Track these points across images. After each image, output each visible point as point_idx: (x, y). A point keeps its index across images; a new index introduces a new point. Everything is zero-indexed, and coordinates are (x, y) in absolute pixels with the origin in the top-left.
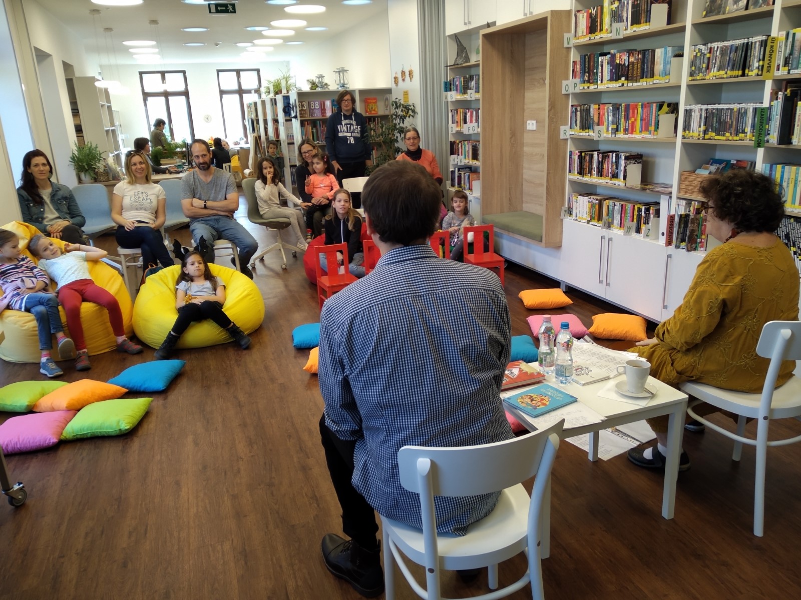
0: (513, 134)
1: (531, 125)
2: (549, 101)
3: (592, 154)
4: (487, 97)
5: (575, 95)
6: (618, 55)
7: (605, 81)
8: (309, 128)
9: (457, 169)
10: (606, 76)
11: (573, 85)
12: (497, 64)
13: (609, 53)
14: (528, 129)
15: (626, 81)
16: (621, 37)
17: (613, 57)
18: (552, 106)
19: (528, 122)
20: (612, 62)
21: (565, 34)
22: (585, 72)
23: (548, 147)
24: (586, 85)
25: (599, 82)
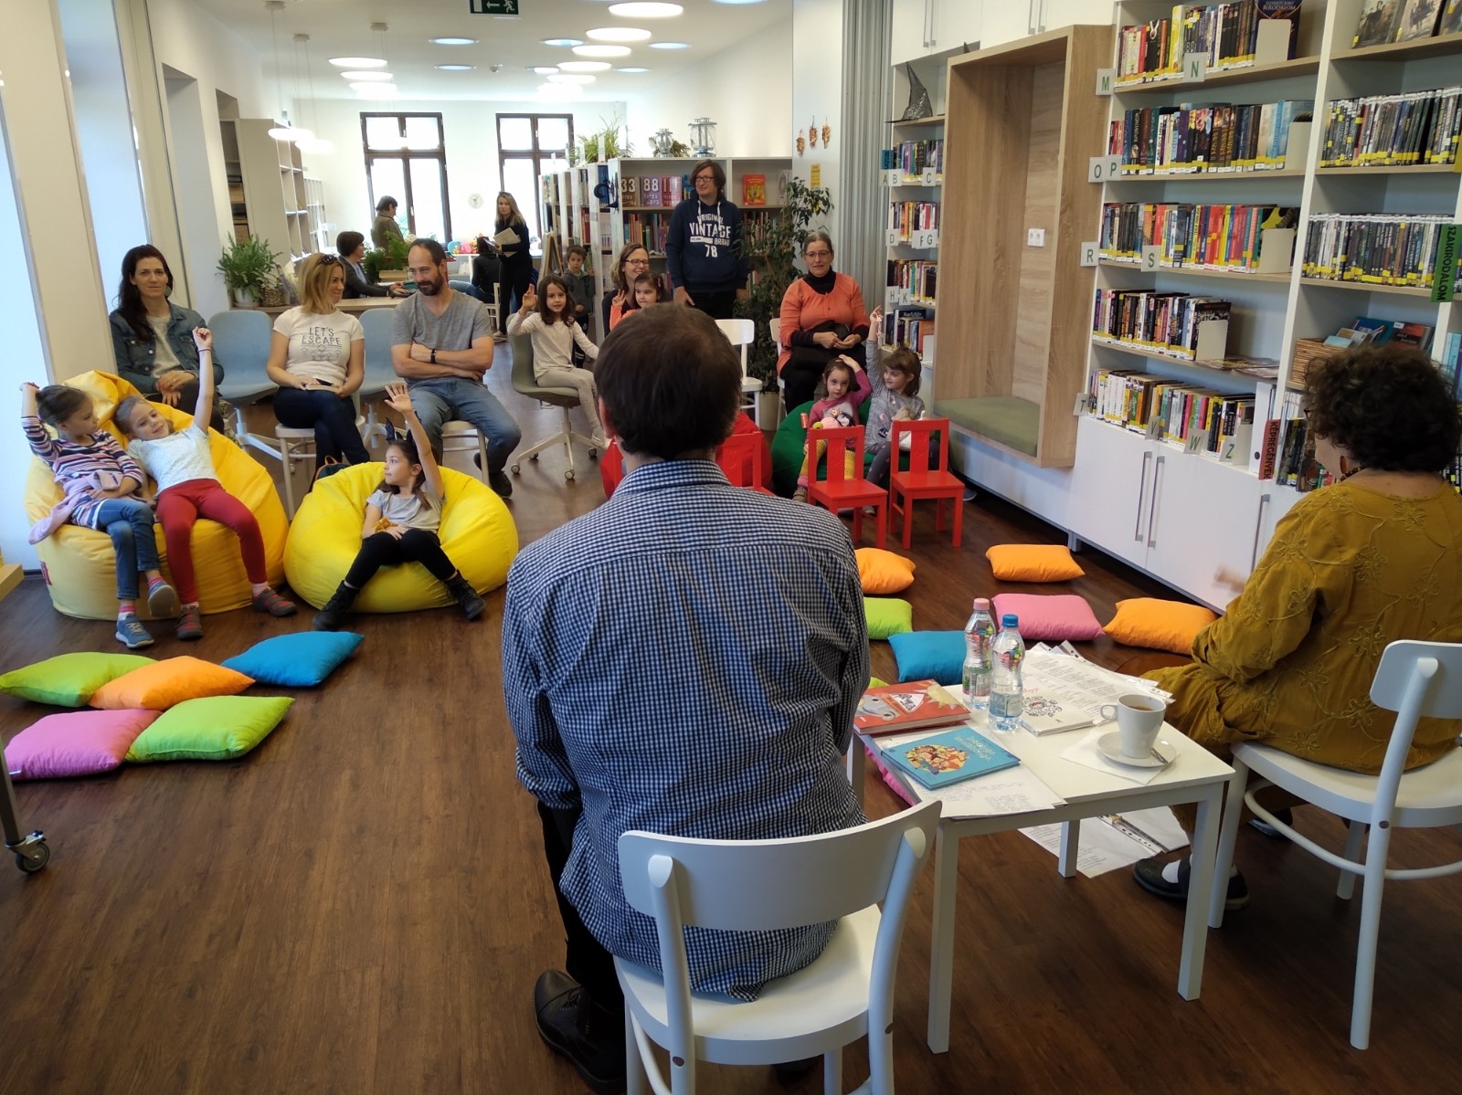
0: (1002, 253)
1: (1036, 237)
2: (1063, 195)
3: (1138, 298)
4: (957, 178)
5: (1113, 184)
6: (1194, 113)
7: (1167, 161)
8: (639, 225)
9: (897, 312)
10: (1171, 152)
11: (1109, 166)
12: (977, 119)
13: (1178, 109)
14: (1029, 244)
15: (1206, 163)
16: (1201, 79)
17: (1185, 116)
18: (1068, 204)
19: (1031, 231)
20: (1181, 126)
21: (1099, 70)
22: (1133, 144)
23: (1056, 280)
24: (1133, 168)
25: (1157, 162)
